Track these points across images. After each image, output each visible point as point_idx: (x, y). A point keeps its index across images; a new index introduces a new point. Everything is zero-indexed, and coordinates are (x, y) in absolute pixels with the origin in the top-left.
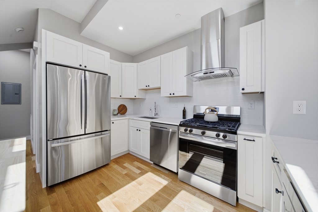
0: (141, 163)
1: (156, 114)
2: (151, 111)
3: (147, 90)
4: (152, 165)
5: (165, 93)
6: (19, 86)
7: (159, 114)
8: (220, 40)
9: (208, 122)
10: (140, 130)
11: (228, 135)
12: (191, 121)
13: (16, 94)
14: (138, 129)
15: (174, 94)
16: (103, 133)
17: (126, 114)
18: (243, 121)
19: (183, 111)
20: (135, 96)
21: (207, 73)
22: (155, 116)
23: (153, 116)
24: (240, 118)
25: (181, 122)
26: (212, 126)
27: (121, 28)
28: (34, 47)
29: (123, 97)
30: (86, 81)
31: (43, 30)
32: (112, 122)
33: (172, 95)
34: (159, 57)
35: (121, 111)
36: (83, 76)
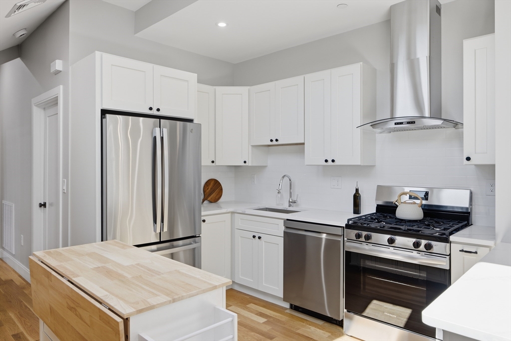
0: (263, 307)
1: (293, 203)
2: (279, 195)
3: (274, 146)
4: (288, 311)
5: (314, 156)
7: (299, 202)
9: (402, 221)
10: (259, 238)
11: (434, 243)
12: (371, 218)
14: (255, 234)
15: (333, 161)
16: (175, 243)
17: (221, 200)
18: (475, 217)
19: (355, 196)
20: (245, 162)
21: (401, 123)
22: (290, 206)
23: (285, 206)
24: (469, 213)
25: (349, 220)
26: (407, 228)
27: (222, 25)
28: (52, 70)
29: (217, 163)
30: (162, 138)
31: (98, 54)
32: (203, 218)
33: (330, 163)
34: (301, 77)
35: (210, 194)
36: (158, 129)
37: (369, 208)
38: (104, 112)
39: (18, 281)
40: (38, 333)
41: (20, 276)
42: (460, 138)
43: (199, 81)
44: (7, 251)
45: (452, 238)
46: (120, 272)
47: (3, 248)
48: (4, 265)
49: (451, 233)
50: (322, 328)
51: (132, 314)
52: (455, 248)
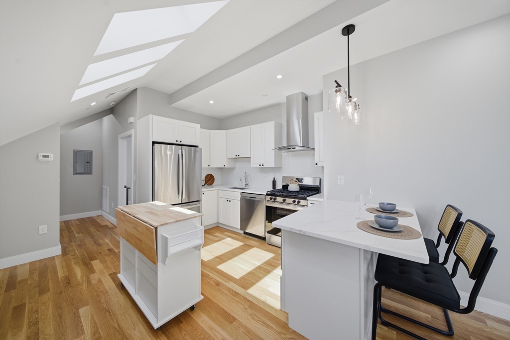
0: (232, 233)
1: (247, 185)
2: (241, 181)
3: (237, 158)
4: (243, 235)
5: (255, 163)
6: (91, 153)
7: (249, 184)
8: (301, 120)
9: (291, 192)
10: (230, 201)
11: (301, 201)
12: (280, 191)
13: (87, 162)
14: (228, 199)
15: (263, 165)
17: (213, 184)
19: (273, 181)
20: (224, 166)
21: (290, 148)
23: (244, 187)
24: (319, 188)
25: (268, 192)
27: (212, 102)
28: (129, 122)
29: (211, 166)
30: (182, 155)
31: (151, 115)
32: (203, 192)
33: (261, 166)
34: (249, 127)
35: (208, 181)
36: (180, 151)
37: (279, 186)
38: (154, 143)
39: (110, 225)
40: (119, 248)
41: (112, 223)
42: (314, 155)
43: (201, 128)
44: (105, 211)
45: (308, 198)
46: (157, 212)
47: (103, 210)
48: (103, 218)
49: (308, 196)
50: (257, 241)
51: (159, 226)
52: (309, 202)
